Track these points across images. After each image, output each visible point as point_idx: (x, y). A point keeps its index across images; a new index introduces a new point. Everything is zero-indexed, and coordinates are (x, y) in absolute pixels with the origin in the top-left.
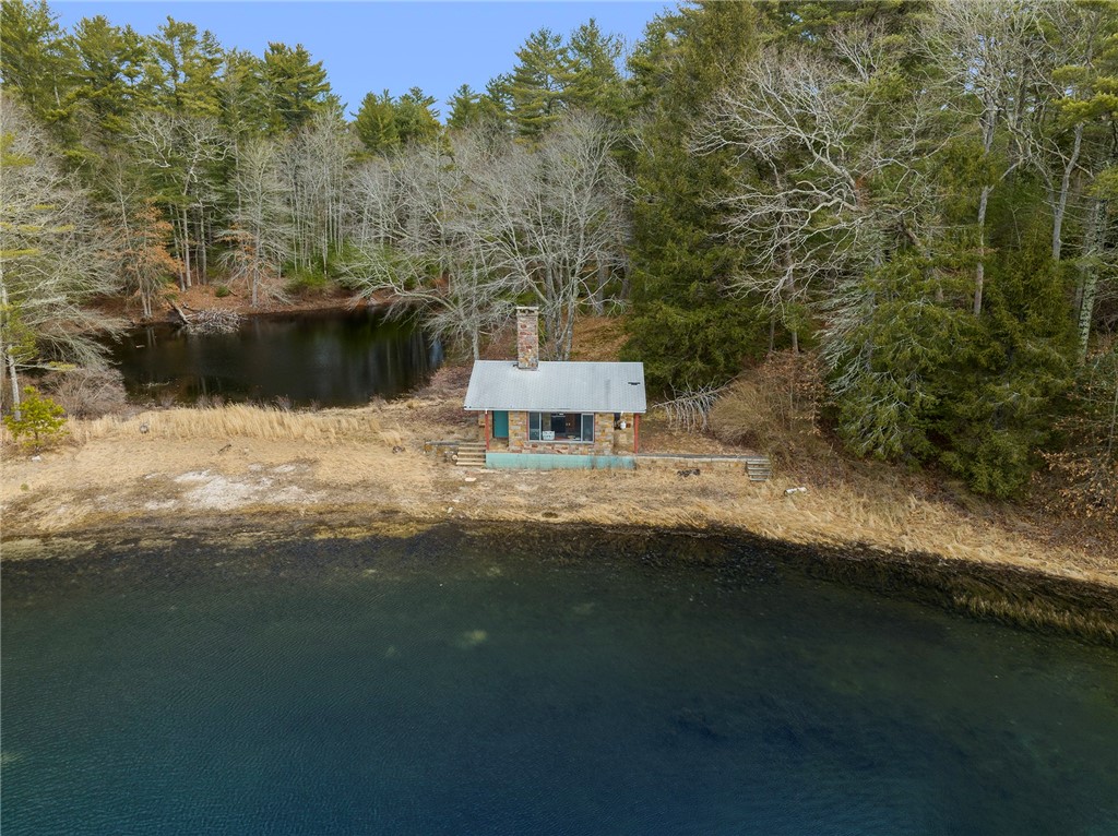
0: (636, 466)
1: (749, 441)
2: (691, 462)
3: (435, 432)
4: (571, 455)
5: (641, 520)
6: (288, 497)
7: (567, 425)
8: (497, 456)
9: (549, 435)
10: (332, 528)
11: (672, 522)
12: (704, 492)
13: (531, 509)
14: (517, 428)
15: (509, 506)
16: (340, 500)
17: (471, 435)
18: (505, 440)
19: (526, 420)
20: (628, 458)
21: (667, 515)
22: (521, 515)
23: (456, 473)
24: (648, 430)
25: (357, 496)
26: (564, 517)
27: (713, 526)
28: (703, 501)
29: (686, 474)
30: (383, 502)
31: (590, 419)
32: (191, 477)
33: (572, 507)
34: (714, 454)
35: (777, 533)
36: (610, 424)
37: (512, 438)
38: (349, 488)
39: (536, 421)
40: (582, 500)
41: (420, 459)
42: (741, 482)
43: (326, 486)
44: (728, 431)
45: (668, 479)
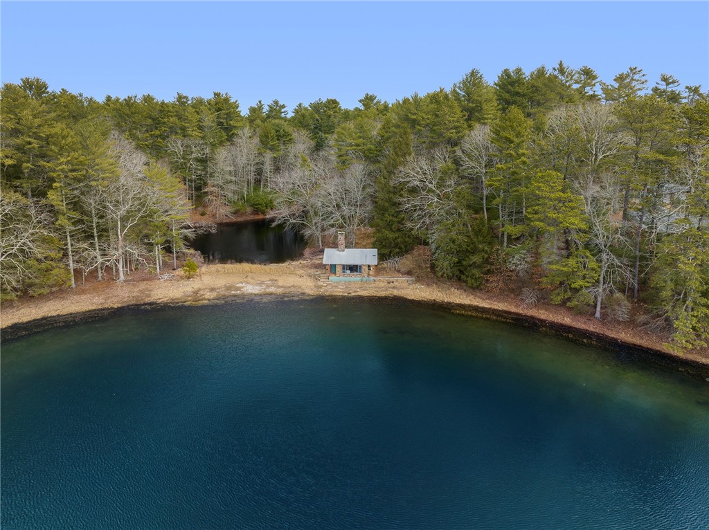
0: (375, 281)
1: (409, 273)
2: (391, 279)
3: (312, 271)
4: (355, 278)
5: (375, 295)
6: (272, 290)
7: (354, 268)
8: (332, 278)
9: (348, 272)
10: (287, 297)
11: (384, 295)
12: (394, 288)
13: (343, 292)
14: (339, 270)
15: (337, 292)
16: (288, 290)
17: (324, 272)
18: (335, 273)
19: (341, 266)
20: (372, 278)
21: (382, 294)
22: (341, 294)
23: (320, 283)
24: (379, 270)
25: (292, 289)
26: (353, 294)
27: (395, 296)
28: (393, 290)
29: (389, 283)
30: (301, 291)
31: (360, 266)
32: (240, 285)
33: (355, 292)
34: (399, 277)
35: (412, 298)
36: (367, 268)
37: (337, 273)
38: (289, 287)
39: (344, 267)
40: (358, 290)
41: (309, 279)
42: (405, 285)
43: (282, 287)
44: (403, 270)
45: (384, 284)
